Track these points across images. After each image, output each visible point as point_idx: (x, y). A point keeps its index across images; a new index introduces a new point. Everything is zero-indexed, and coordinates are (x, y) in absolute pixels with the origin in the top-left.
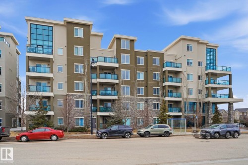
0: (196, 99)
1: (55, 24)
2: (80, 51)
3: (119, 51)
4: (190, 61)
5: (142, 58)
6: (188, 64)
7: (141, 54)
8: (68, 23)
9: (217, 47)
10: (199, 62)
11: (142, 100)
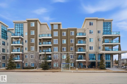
0: (94, 52)
1: (24, 22)
2: (33, 33)
3: (53, 30)
4: (92, 31)
5: (65, 33)
6: (90, 33)
7: (64, 30)
8: (28, 21)
9: (112, 21)
10: (98, 31)
11: (65, 54)
